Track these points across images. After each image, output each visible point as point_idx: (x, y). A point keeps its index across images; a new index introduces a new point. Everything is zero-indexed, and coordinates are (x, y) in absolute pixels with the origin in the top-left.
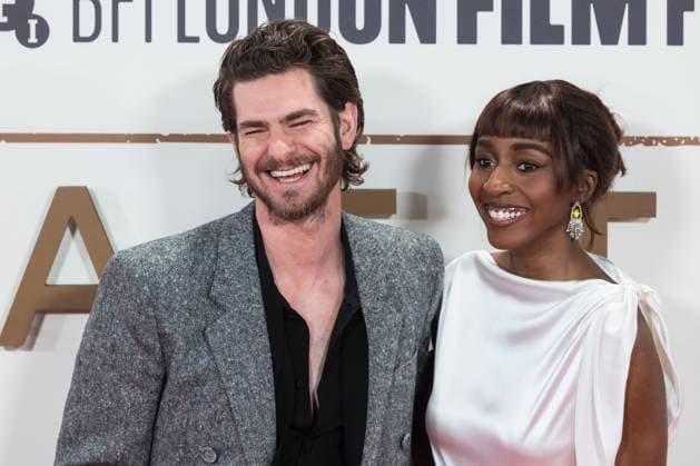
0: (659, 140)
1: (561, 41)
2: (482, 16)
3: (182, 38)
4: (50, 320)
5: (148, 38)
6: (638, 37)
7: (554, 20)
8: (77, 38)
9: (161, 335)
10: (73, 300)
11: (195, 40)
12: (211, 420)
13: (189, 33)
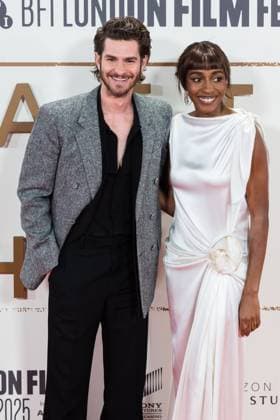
0: (254, 64)
1: (215, 25)
2: (184, 16)
3: (66, 24)
4: (15, 136)
5: (52, 25)
6: (246, 23)
7: (212, 17)
8: (24, 25)
9: (59, 138)
10: (23, 128)
11: (71, 25)
12: (76, 172)
13: (68, 22)
